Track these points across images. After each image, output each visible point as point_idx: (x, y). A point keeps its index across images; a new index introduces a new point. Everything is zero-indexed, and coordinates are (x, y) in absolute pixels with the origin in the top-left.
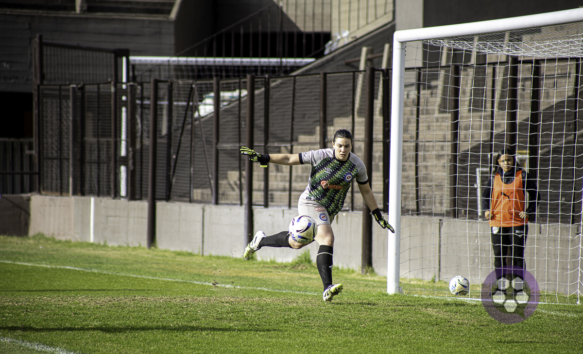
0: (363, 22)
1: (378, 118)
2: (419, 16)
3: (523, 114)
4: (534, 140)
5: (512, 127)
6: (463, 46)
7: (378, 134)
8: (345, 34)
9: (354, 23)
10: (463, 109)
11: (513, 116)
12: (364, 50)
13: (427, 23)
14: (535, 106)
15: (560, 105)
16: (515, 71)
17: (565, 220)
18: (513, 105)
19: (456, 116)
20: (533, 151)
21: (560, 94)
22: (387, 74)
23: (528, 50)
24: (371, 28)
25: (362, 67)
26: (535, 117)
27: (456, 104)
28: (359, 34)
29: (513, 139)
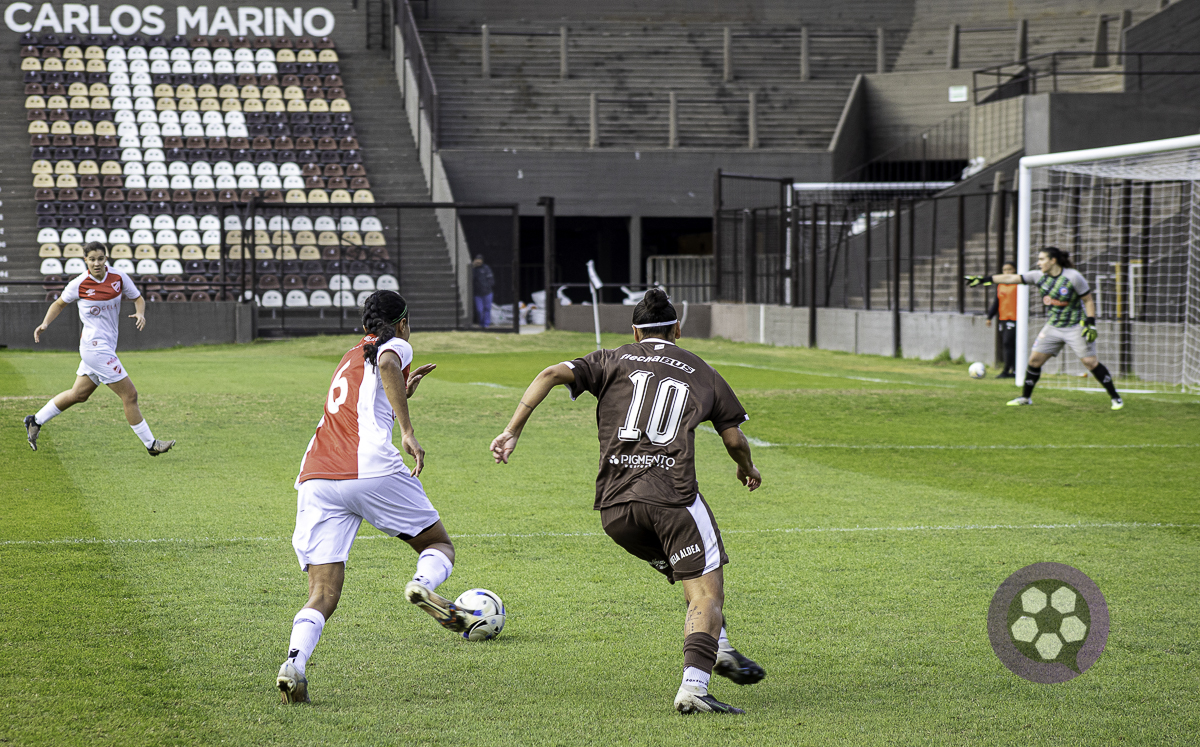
0: (996, 150)
1: (1009, 233)
2: (1045, 143)
3: (1136, 229)
4: (1145, 251)
5: (1126, 240)
6: (1082, 171)
7: (1009, 248)
8: (981, 160)
9: (988, 152)
10: (1086, 224)
11: (1126, 230)
12: (998, 174)
13: (1053, 149)
14: (1146, 221)
15: (1167, 221)
16: (1128, 192)
17: (1172, 320)
18: (1127, 221)
19: (1076, 230)
20: (1145, 261)
21: (1168, 211)
22: (1016, 194)
23: (1140, 174)
24: (1003, 155)
25: (996, 188)
26: (1146, 232)
27: (1076, 220)
28: (994, 160)
29: (1126, 250)
